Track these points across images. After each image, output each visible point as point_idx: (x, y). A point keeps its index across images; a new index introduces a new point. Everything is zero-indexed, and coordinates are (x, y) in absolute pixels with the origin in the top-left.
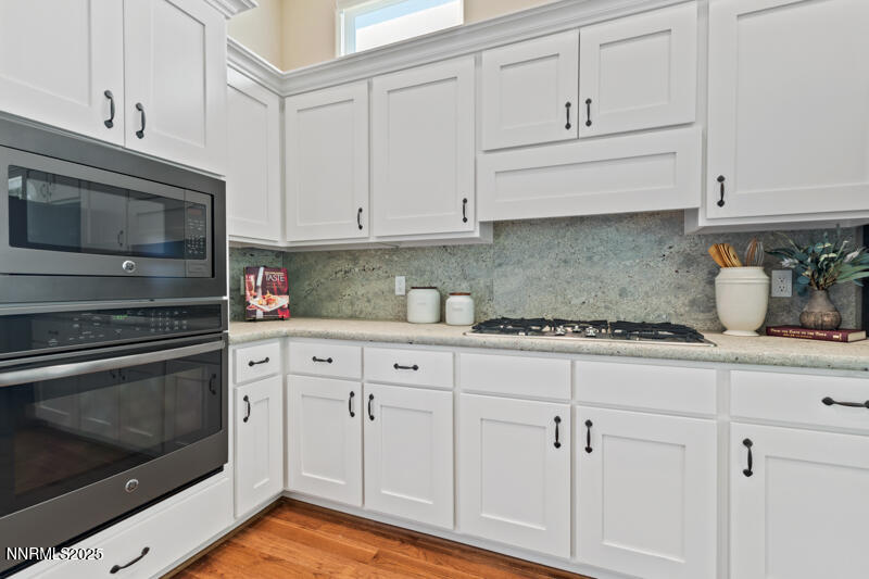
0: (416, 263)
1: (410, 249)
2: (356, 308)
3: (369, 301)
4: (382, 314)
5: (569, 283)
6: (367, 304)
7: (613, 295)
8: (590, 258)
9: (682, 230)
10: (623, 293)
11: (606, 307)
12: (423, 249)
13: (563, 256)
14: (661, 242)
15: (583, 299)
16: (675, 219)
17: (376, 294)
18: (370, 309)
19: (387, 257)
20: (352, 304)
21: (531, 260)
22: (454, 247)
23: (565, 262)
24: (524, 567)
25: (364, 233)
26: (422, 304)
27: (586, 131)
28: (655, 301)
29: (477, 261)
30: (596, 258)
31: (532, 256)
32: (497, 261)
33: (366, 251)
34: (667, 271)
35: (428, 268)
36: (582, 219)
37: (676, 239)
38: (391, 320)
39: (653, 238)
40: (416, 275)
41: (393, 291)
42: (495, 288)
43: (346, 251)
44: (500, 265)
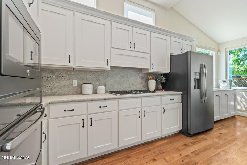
0: (81, 76)
1: (78, 71)
2: (53, 91)
3: (60, 88)
4: (66, 93)
5: (123, 82)
6: (59, 89)
7: (131, 85)
8: (127, 77)
9: (142, 72)
10: (133, 84)
11: (130, 88)
12: (83, 71)
13: (122, 76)
14: (139, 74)
15: (126, 86)
16: (140, 70)
17: (64, 86)
18: (61, 91)
19: (69, 73)
20: (51, 90)
21: (115, 76)
22: (94, 71)
23: (122, 77)
24: (131, 148)
25: (71, 64)
26: (88, 88)
27: (134, 50)
28: (138, 86)
29: (101, 76)
30: (128, 77)
31: (115, 75)
32: (107, 76)
33: (59, 70)
34: (139, 80)
35: (85, 77)
36: (126, 68)
37: (141, 74)
38: (71, 95)
39: (137, 73)
40: (81, 79)
41: (72, 85)
42: (106, 83)
43: (49, 69)
44: (107, 77)
